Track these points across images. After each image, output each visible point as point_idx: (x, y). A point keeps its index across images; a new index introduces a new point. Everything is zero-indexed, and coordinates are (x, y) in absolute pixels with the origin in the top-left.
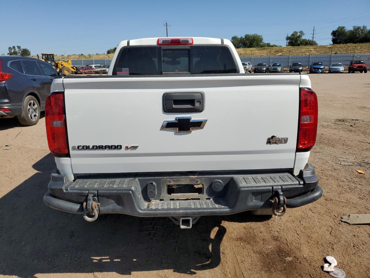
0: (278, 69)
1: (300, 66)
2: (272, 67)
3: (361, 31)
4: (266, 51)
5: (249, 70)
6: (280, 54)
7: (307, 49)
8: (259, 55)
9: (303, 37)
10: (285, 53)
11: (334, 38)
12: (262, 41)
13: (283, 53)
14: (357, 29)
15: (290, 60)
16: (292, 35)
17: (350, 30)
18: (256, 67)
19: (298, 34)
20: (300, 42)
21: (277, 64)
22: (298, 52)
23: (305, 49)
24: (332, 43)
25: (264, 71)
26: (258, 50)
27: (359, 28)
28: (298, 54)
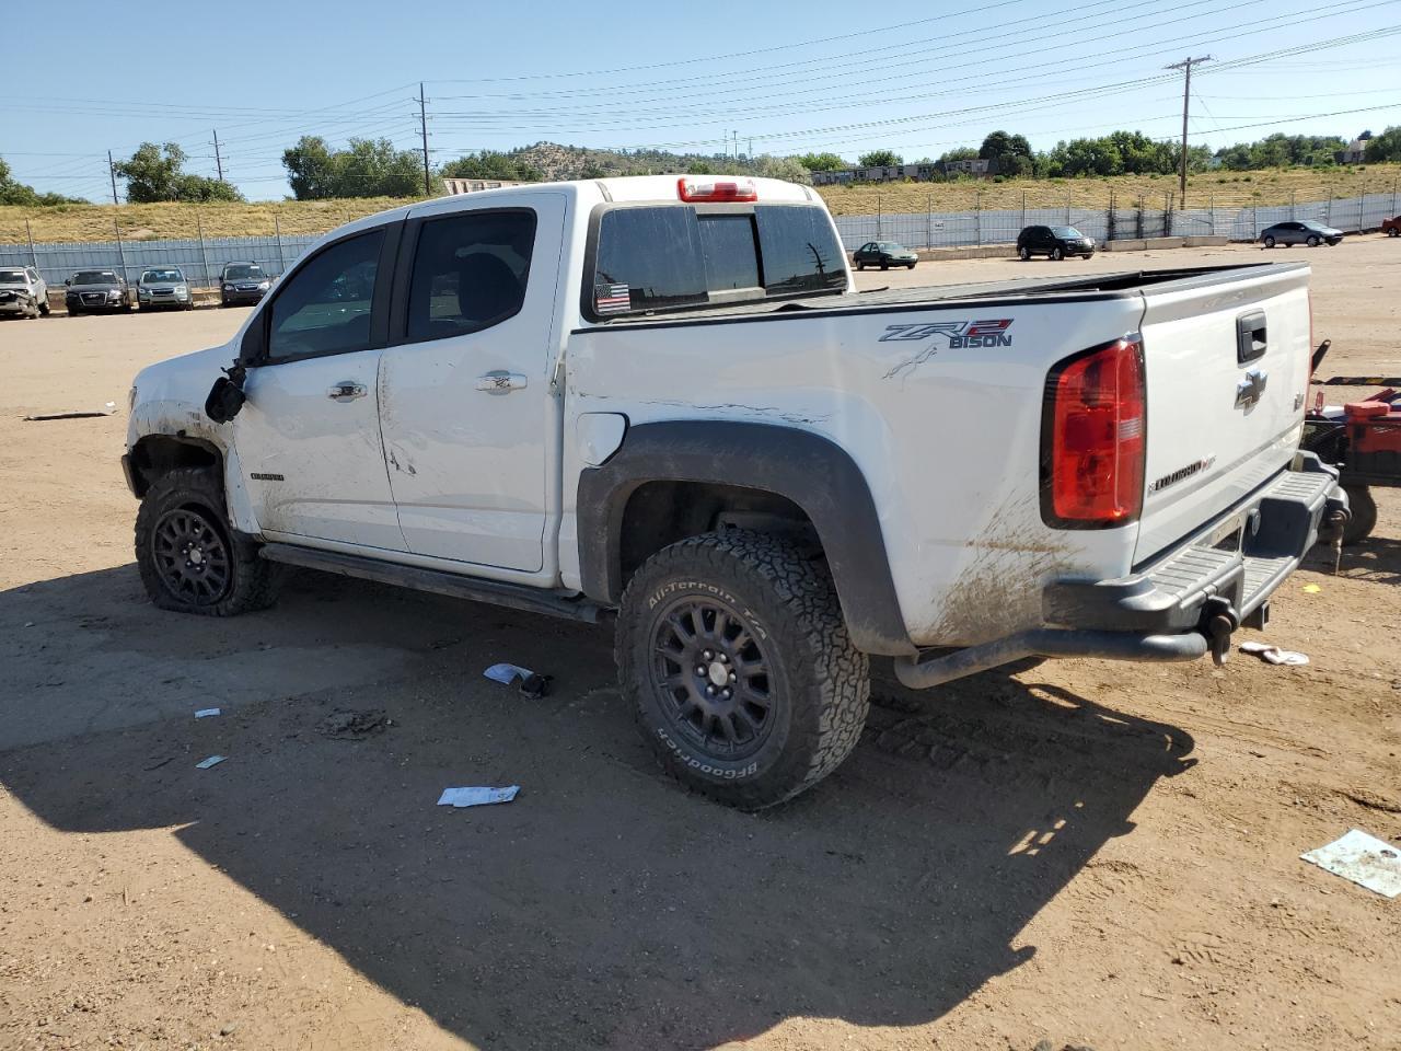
0: (175, 292)
1: (258, 275)
2: (147, 285)
3: (376, 158)
4: (76, 221)
5: (40, 301)
6: (143, 233)
7: (248, 215)
8: (52, 237)
9: (186, 169)
10: (163, 231)
11: (296, 175)
12: (8, 177)
13: (157, 228)
14: (364, 150)
15: (208, 256)
16: (136, 157)
17: (342, 149)
18: (73, 287)
19: (163, 156)
20: (179, 186)
21: (162, 272)
22: (219, 224)
23: (240, 212)
24: (292, 193)
25: (115, 301)
26: (37, 216)
27: (368, 146)
28: (219, 232)
